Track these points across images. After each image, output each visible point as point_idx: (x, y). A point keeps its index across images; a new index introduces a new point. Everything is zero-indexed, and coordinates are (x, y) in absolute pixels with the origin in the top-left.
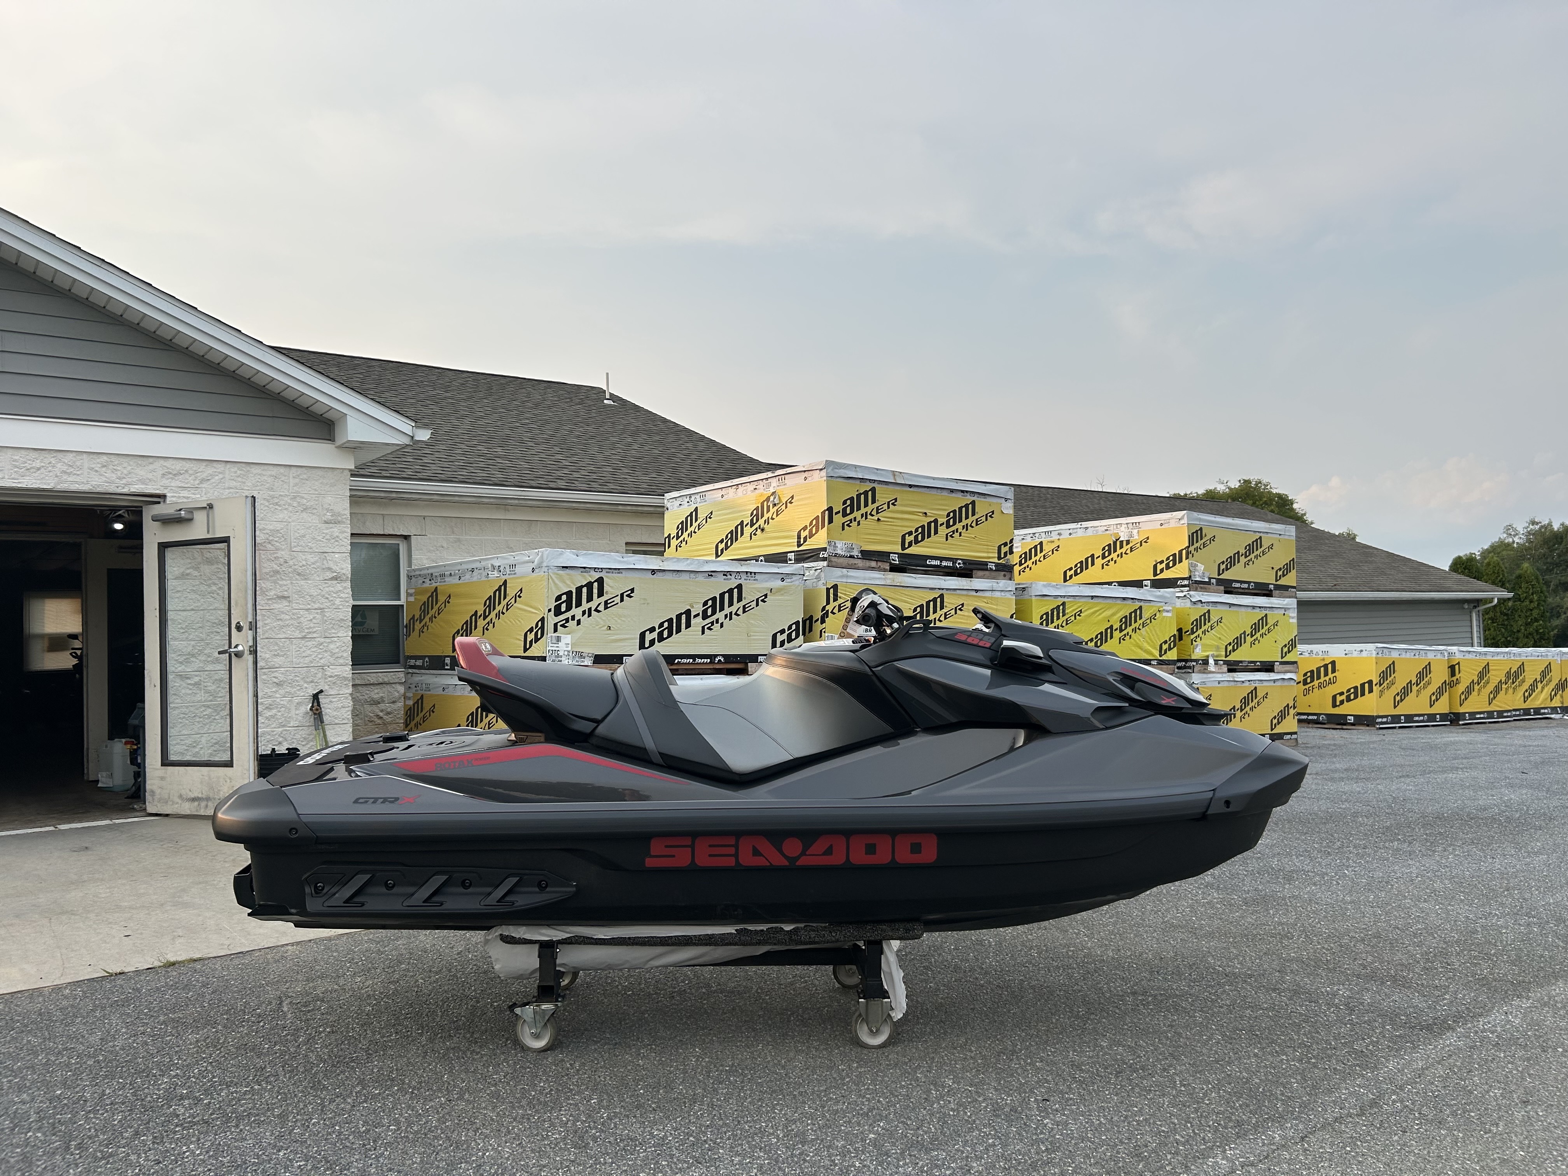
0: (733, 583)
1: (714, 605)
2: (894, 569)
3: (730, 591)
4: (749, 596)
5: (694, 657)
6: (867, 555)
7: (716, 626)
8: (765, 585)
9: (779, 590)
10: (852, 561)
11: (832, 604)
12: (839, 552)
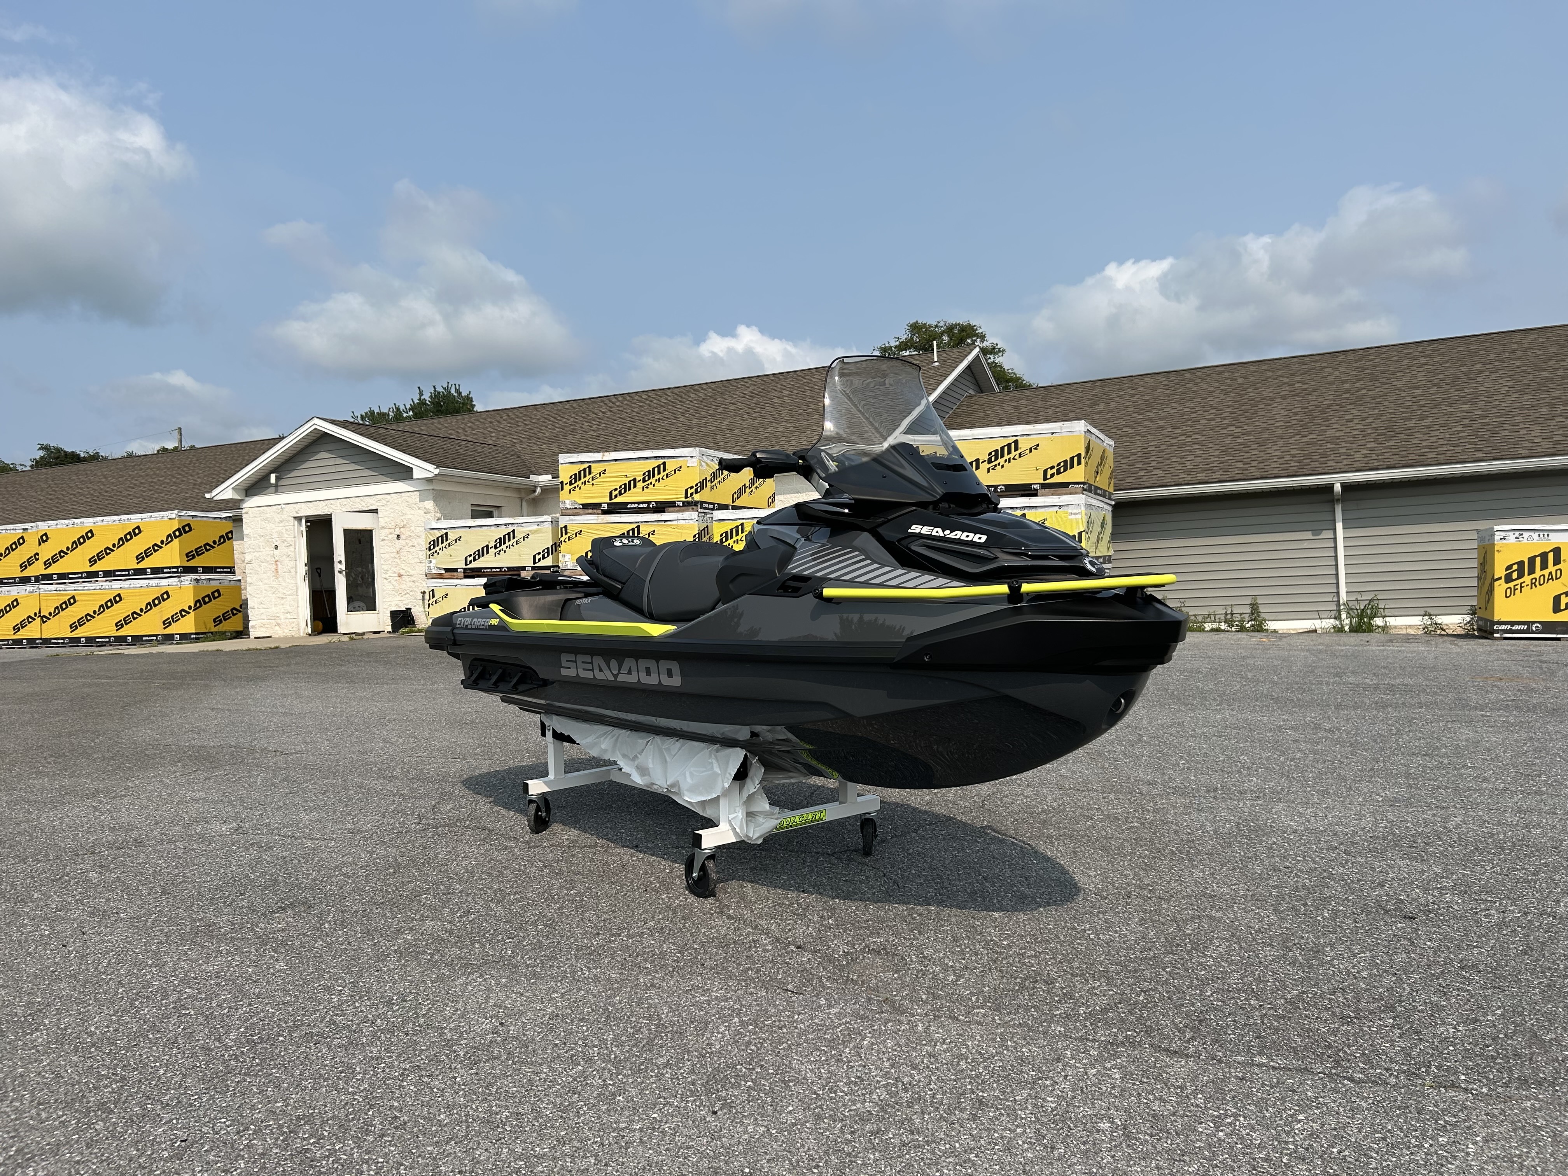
0: (510, 529)
1: (501, 541)
2: (605, 512)
3: (509, 534)
4: (519, 536)
5: (491, 568)
6: (585, 506)
7: (502, 552)
8: (526, 529)
9: (536, 532)
10: (576, 511)
11: (564, 537)
12: (568, 506)
